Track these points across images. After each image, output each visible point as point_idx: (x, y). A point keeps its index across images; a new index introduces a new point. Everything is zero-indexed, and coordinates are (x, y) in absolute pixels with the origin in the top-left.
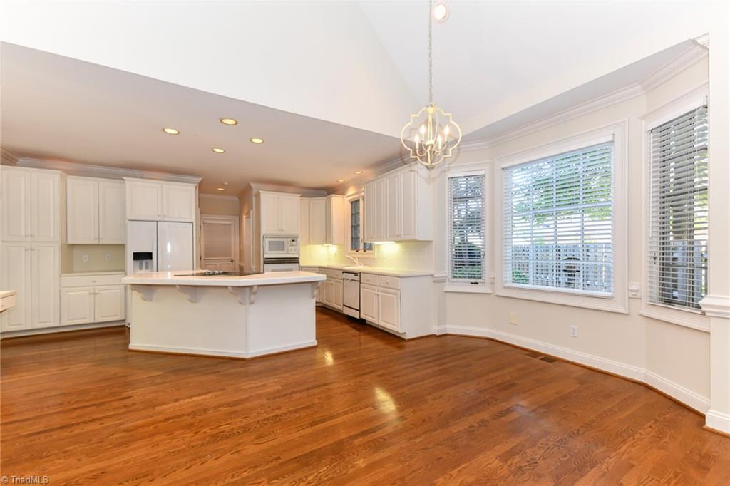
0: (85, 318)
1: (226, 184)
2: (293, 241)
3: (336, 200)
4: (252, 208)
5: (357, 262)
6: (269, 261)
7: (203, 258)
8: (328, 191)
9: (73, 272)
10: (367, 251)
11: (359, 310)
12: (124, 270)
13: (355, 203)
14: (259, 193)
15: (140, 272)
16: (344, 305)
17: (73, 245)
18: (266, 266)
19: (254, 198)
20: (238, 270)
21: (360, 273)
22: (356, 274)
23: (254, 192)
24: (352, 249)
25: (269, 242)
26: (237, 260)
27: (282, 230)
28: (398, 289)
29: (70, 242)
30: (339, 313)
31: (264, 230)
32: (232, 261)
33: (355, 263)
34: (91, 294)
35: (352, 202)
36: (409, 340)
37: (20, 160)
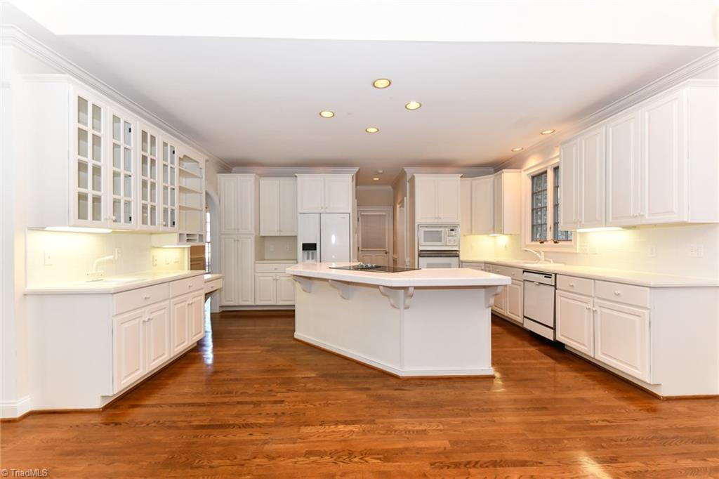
0: (270, 300)
1: (381, 171)
2: (452, 230)
3: (508, 176)
4: (406, 196)
5: (542, 257)
6: (423, 254)
7: (360, 249)
8: (497, 167)
9: (264, 260)
10: (561, 243)
11: (554, 329)
12: (296, 260)
13: (538, 178)
14: (414, 177)
15: (307, 262)
16: (525, 317)
17: (265, 237)
18: (420, 258)
19: (408, 184)
20: (391, 265)
21: (556, 274)
22: (548, 275)
23: (408, 177)
24: (533, 240)
25: (425, 232)
26: (391, 252)
27: (439, 218)
28: (646, 308)
29: (262, 234)
30: (519, 327)
31: (419, 219)
32: (386, 253)
33: (540, 260)
34: (274, 280)
35: (533, 177)
36: (669, 399)
37: (234, 169)
